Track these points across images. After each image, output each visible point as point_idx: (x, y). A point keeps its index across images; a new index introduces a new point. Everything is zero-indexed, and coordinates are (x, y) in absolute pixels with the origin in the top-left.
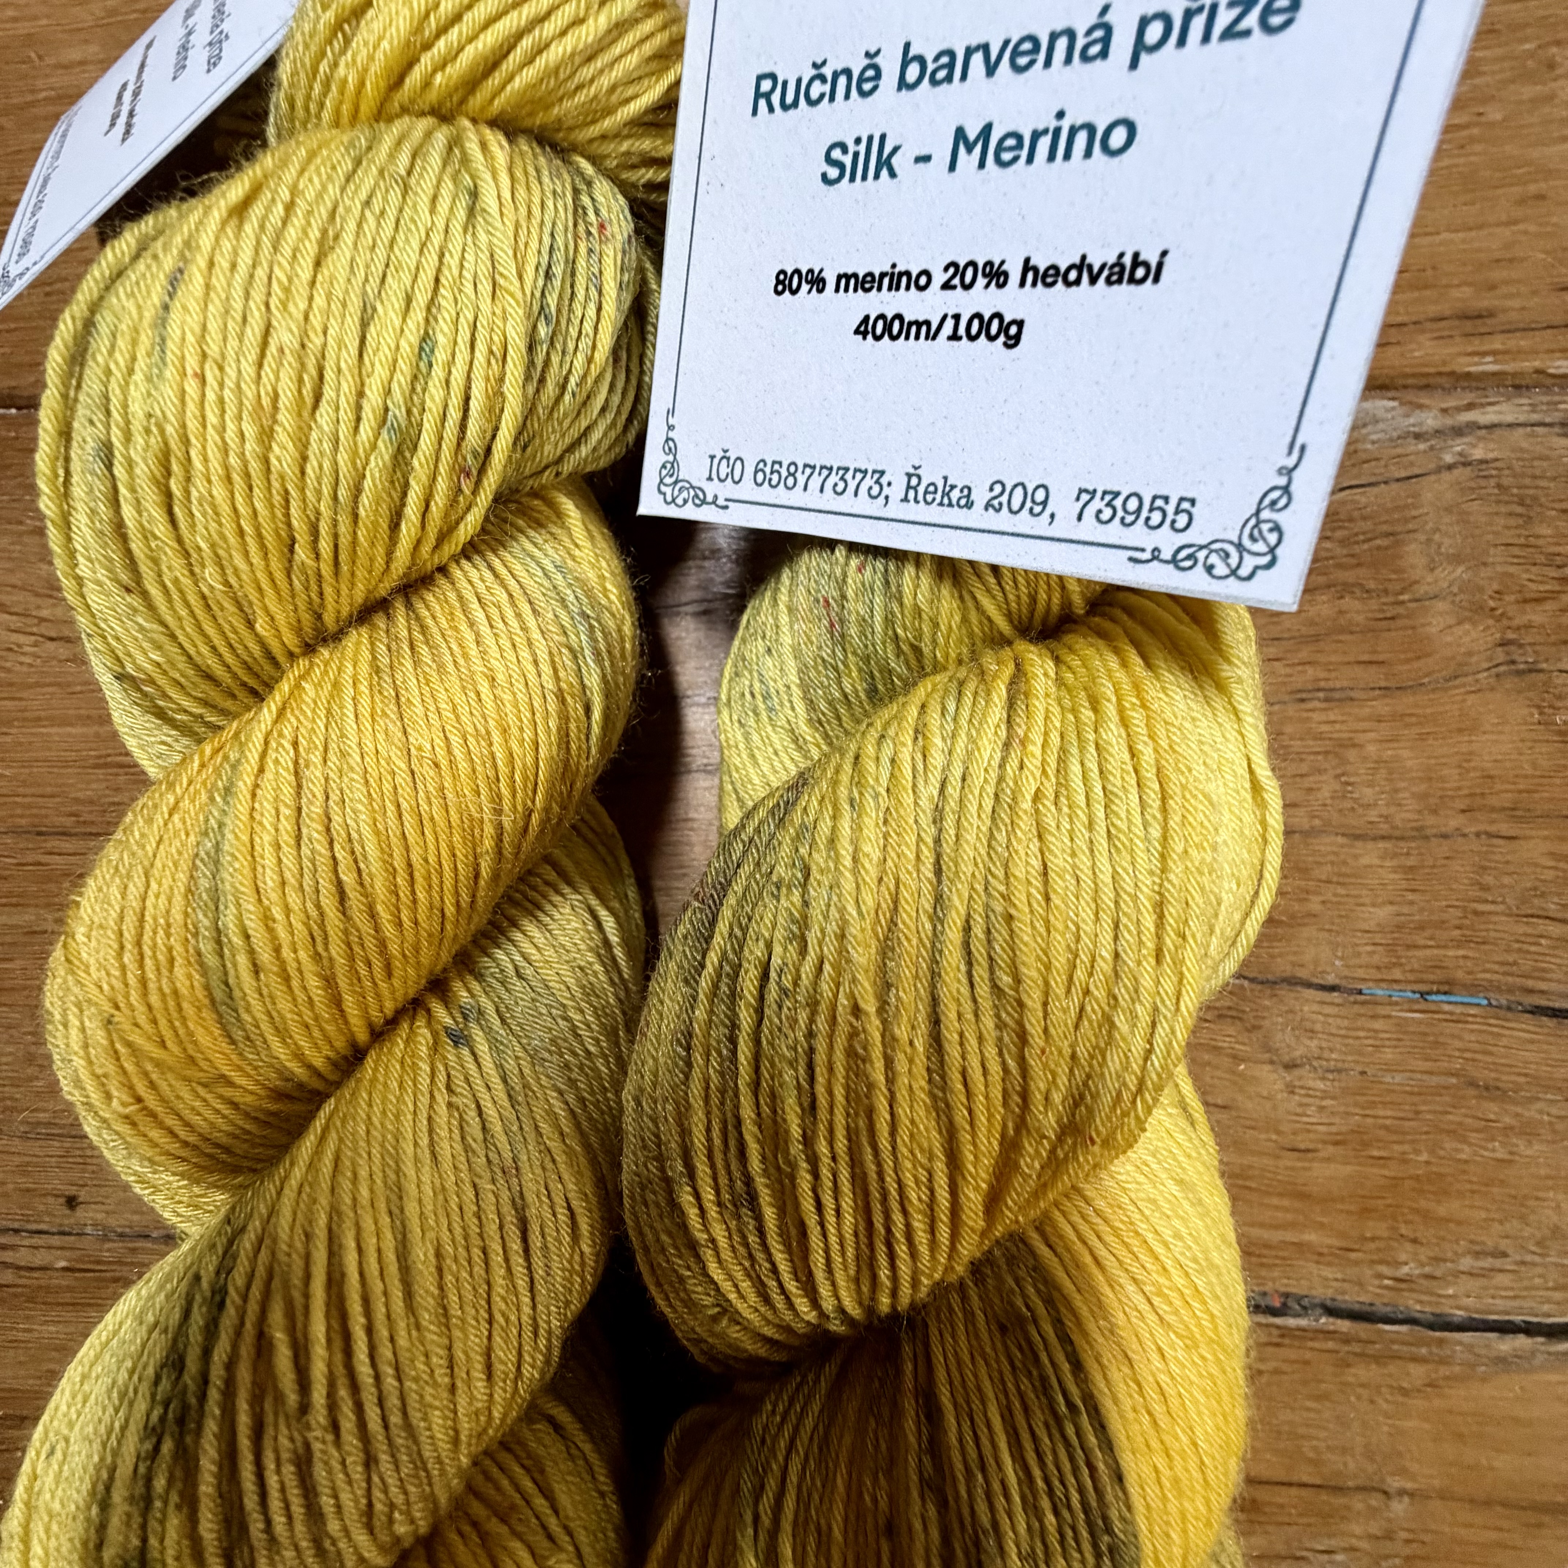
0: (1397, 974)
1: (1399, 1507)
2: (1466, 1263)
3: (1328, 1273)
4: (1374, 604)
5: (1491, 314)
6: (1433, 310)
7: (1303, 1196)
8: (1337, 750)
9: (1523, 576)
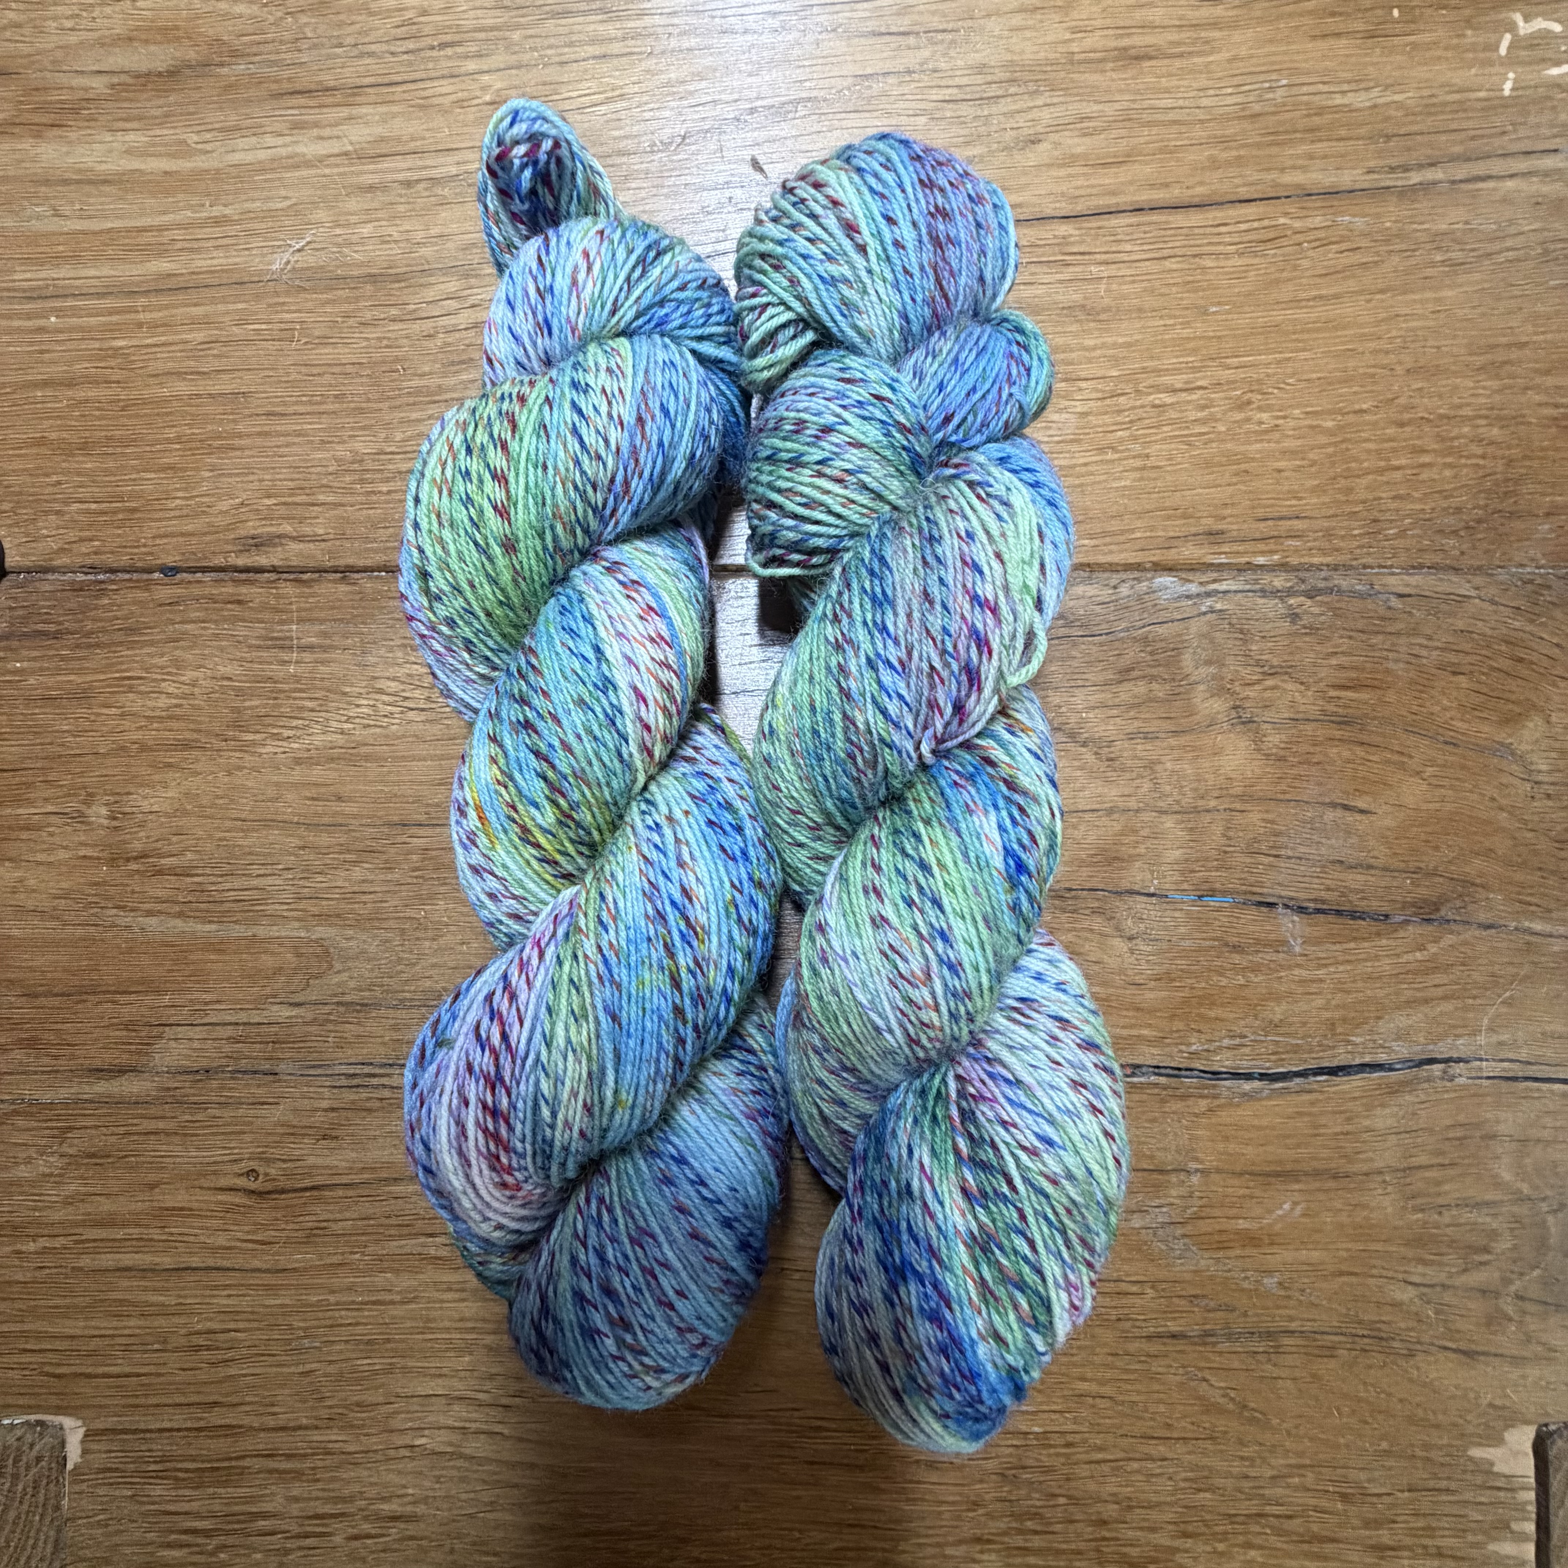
0: (1185, 886)
1: (1195, 1179)
2: (1226, 1042)
3: (1155, 1051)
4: (1168, 687)
5: (1223, 533)
6: (1193, 530)
7: (1138, 1009)
8: (1151, 765)
9: (1244, 672)
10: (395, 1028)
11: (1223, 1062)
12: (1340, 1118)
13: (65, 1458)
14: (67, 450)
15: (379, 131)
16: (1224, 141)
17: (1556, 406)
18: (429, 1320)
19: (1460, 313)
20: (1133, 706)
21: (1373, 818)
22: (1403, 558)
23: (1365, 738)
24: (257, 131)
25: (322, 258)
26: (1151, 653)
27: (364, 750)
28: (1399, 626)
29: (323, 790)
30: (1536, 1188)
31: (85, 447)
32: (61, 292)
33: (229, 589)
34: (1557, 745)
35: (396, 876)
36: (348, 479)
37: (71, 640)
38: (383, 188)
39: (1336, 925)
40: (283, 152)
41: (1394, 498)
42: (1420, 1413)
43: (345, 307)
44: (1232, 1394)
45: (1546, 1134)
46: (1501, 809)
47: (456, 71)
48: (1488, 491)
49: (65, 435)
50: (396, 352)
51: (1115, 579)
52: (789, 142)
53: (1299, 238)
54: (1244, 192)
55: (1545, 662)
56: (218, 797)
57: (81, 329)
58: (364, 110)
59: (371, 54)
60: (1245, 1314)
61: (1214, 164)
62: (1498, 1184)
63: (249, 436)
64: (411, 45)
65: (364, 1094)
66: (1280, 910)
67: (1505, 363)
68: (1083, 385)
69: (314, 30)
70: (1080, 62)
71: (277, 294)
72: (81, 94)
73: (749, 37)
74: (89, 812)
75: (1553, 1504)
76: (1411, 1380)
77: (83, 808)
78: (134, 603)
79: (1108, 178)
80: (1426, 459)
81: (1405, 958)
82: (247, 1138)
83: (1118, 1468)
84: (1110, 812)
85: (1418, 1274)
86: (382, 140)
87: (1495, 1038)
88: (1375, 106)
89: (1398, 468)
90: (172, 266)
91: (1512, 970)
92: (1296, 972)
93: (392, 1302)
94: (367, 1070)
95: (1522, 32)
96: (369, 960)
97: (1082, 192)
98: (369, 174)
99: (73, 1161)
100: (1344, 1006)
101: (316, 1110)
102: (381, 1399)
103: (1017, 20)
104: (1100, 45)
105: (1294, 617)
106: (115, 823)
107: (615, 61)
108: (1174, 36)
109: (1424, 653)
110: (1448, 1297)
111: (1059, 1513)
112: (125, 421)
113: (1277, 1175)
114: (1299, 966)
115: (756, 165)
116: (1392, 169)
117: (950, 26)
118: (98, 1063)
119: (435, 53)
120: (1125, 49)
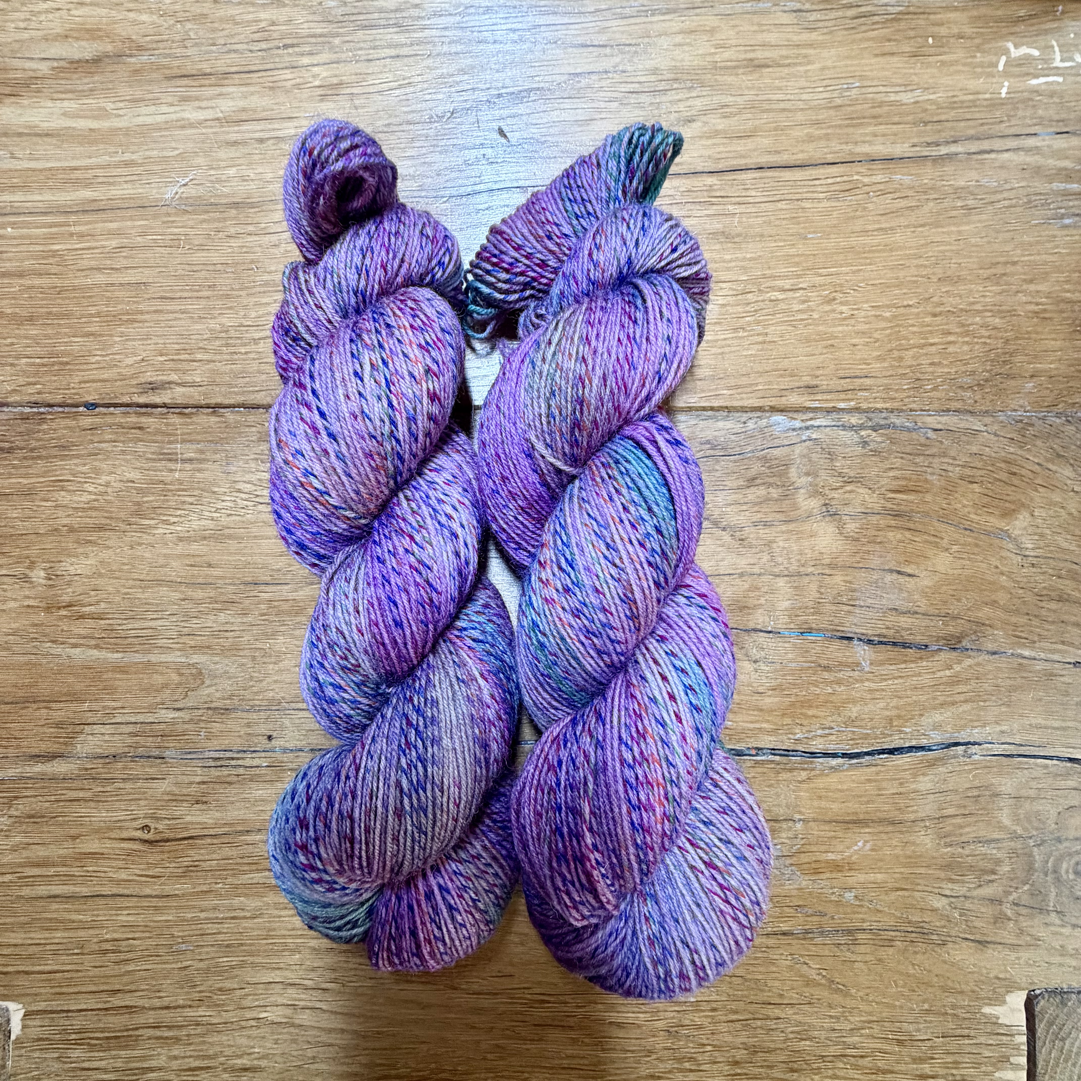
0: (792, 626)
1: (799, 826)
2: (820, 732)
3: (772, 738)
4: (780, 490)
5: (817, 386)
6: (797, 384)
7: (761, 710)
8: (769, 544)
9: (831, 480)
10: (248, 725)
11: (818, 745)
12: (896, 783)
13: (10, 1032)
14: (18, 321)
15: (242, 104)
16: (817, 123)
17: (1037, 304)
18: (269, 930)
19: (973, 240)
20: (756, 504)
21: (918, 580)
22: (936, 406)
23: (911, 526)
24: (156, 102)
25: (201, 191)
26: (769, 468)
27: (227, 531)
28: (934, 451)
29: (198, 559)
30: (1025, 829)
31: (31, 319)
32: (14, 210)
33: (133, 419)
34: (1039, 531)
35: (249, 619)
36: (218, 343)
37: (20, 454)
38: (244, 143)
39: (892, 652)
40: (174, 117)
41: (932, 364)
42: (950, 983)
43: (216, 225)
44: (824, 973)
45: (1032, 793)
46: (1002, 574)
47: (295, 64)
48: (992, 361)
49: (17, 310)
50: (251, 256)
51: (745, 417)
52: (524, 118)
53: (867, 189)
54: (830, 158)
55: (1031, 475)
56: (124, 564)
57: (29, 237)
58: (231, 89)
59: (235, 51)
60: (833, 918)
61: (811, 139)
62: (1002, 828)
63: (147, 313)
64: (264, 45)
65: (225, 772)
66: (855, 642)
67: (1004, 274)
68: (724, 285)
69: (196, 33)
70: (721, 68)
71: (169, 215)
72: (31, 74)
73: (497, 46)
74: (31, 574)
75: (1039, 1044)
76: (945, 962)
77: (27, 571)
78: (65, 428)
79: (740, 146)
80: (951, 338)
81: (939, 674)
82: (142, 803)
83: (747, 1025)
84: (741, 575)
85: (948, 888)
86: (244, 110)
87: (998, 728)
88: (917, 102)
89: (932, 345)
90: (95, 194)
91: (1009, 682)
92: (866, 684)
93: (245, 918)
94: (228, 755)
95: (1013, 56)
96: (229, 678)
97: (723, 156)
98: (233, 133)
99: (18, 820)
100: (897, 708)
101: (191, 783)
102: (236, 986)
103: (679, 39)
104: (734, 58)
105: (865, 443)
106: (51, 582)
107: (406, 60)
108: (784, 52)
109: (950, 468)
110: (968, 905)
111: (706, 1057)
112: (59, 301)
113: (854, 822)
114: (868, 680)
115: (501, 132)
116: (929, 144)
117: (634, 42)
118: (35, 751)
119: (280, 52)
120: (751, 60)
